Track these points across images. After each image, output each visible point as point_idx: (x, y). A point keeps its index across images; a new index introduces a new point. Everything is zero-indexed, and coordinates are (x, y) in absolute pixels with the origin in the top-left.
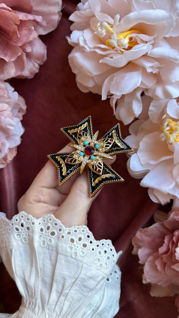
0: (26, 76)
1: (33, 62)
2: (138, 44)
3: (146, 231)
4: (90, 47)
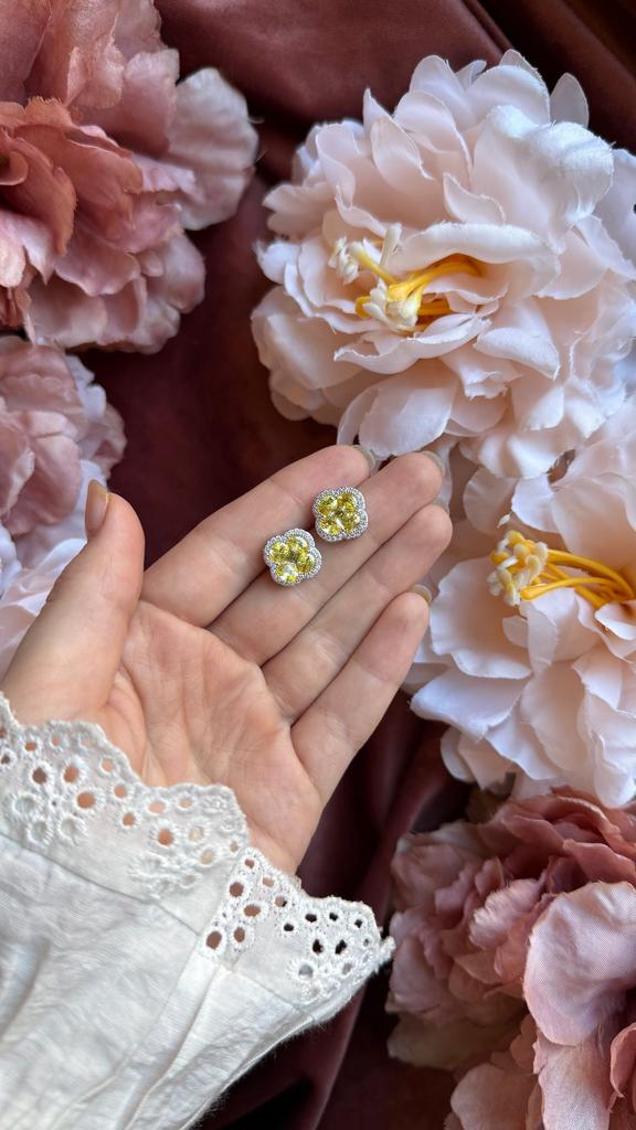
1: (163, 303)
2: (452, 313)
4: (311, 305)
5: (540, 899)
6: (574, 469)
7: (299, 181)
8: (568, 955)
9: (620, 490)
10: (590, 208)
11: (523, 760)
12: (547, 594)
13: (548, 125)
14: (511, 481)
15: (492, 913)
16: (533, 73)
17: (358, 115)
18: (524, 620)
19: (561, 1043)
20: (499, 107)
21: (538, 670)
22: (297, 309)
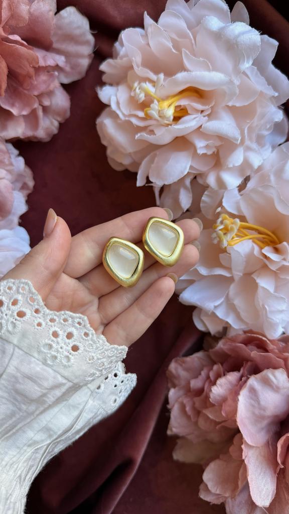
0: (41, 138)
1: (51, 118)
2: (189, 114)
3: (184, 362)
4: (124, 115)
5: (241, 380)
6: (249, 185)
7: (116, 58)
8: (256, 405)
9: (271, 193)
10: (251, 62)
11: (230, 320)
12: (239, 243)
13: (230, 24)
14: (222, 191)
15: (220, 388)
17: (141, 25)
18: (228, 255)
19: (254, 445)
20: (207, 17)
21: (236, 278)
22: (117, 116)
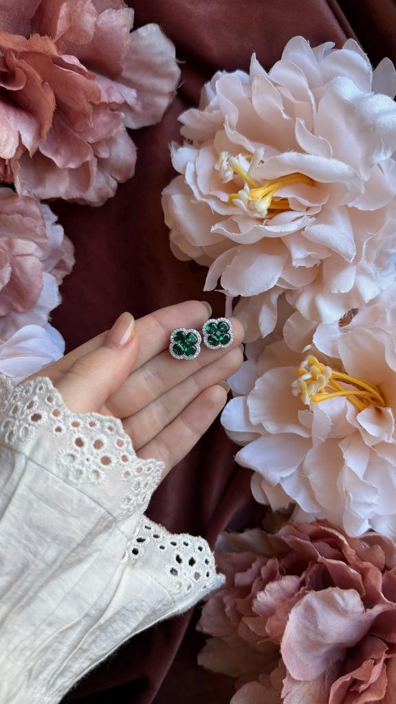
0: (90, 202)
2: (290, 210)
4: (200, 192)
5: (299, 589)
6: (355, 320)
7: (203, 109)
8: (312, 628)
9: (383, 338)
10: (389, 154)
11: (300, 500)
12: (327, 400)
13: (369, 94)
14: (315, 323)
15: (268, 595)
16: (363, 57)
17: (246, 69)
18: (311, 413)
19: (301, 679)
20: (339, 77)
21: (316, 443)
22: (191, 193)
